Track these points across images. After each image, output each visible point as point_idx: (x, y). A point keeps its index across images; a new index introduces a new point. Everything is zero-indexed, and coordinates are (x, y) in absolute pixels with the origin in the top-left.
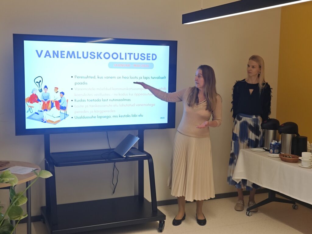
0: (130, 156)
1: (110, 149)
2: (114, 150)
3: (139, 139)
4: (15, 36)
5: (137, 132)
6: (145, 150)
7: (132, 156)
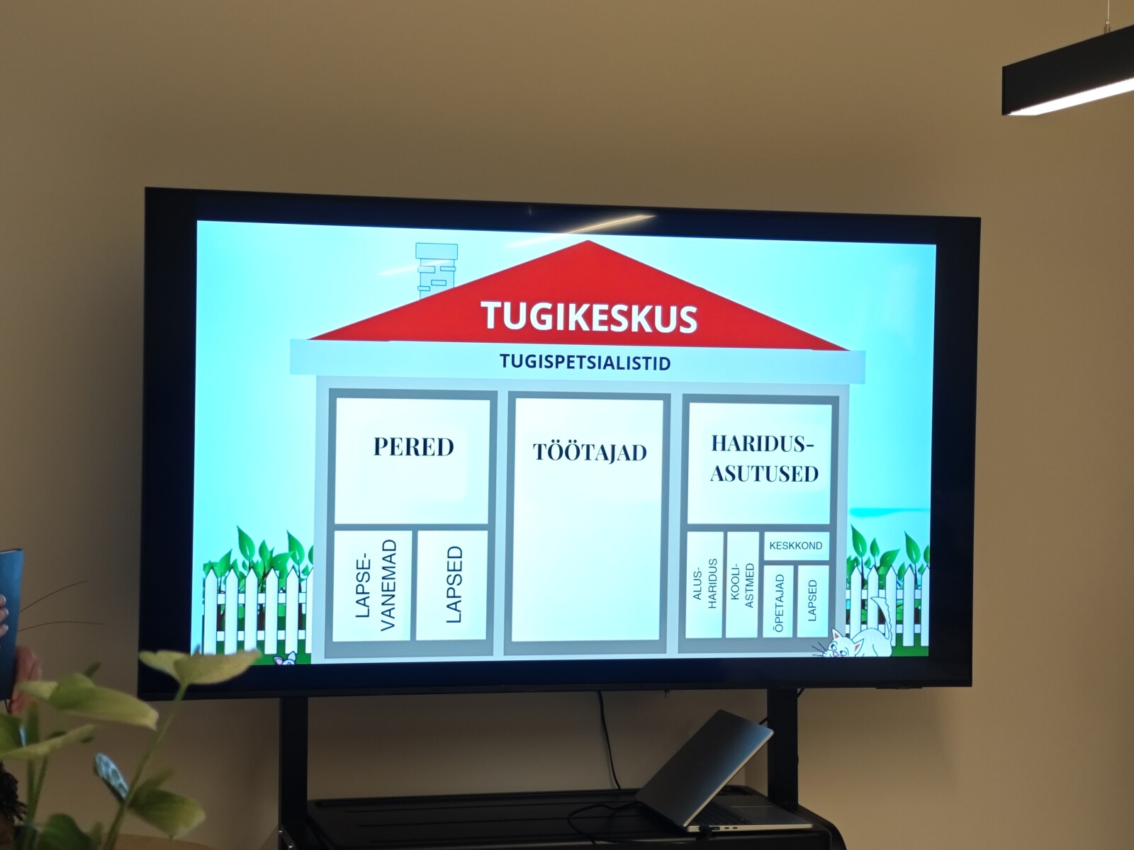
0: (722, 828)
1: (619, 793)
2: (638, 797)
3: (771, 733)
4: (155, 197)
5: (760, 698)
6: (804, 800)
7: (731, 828)
